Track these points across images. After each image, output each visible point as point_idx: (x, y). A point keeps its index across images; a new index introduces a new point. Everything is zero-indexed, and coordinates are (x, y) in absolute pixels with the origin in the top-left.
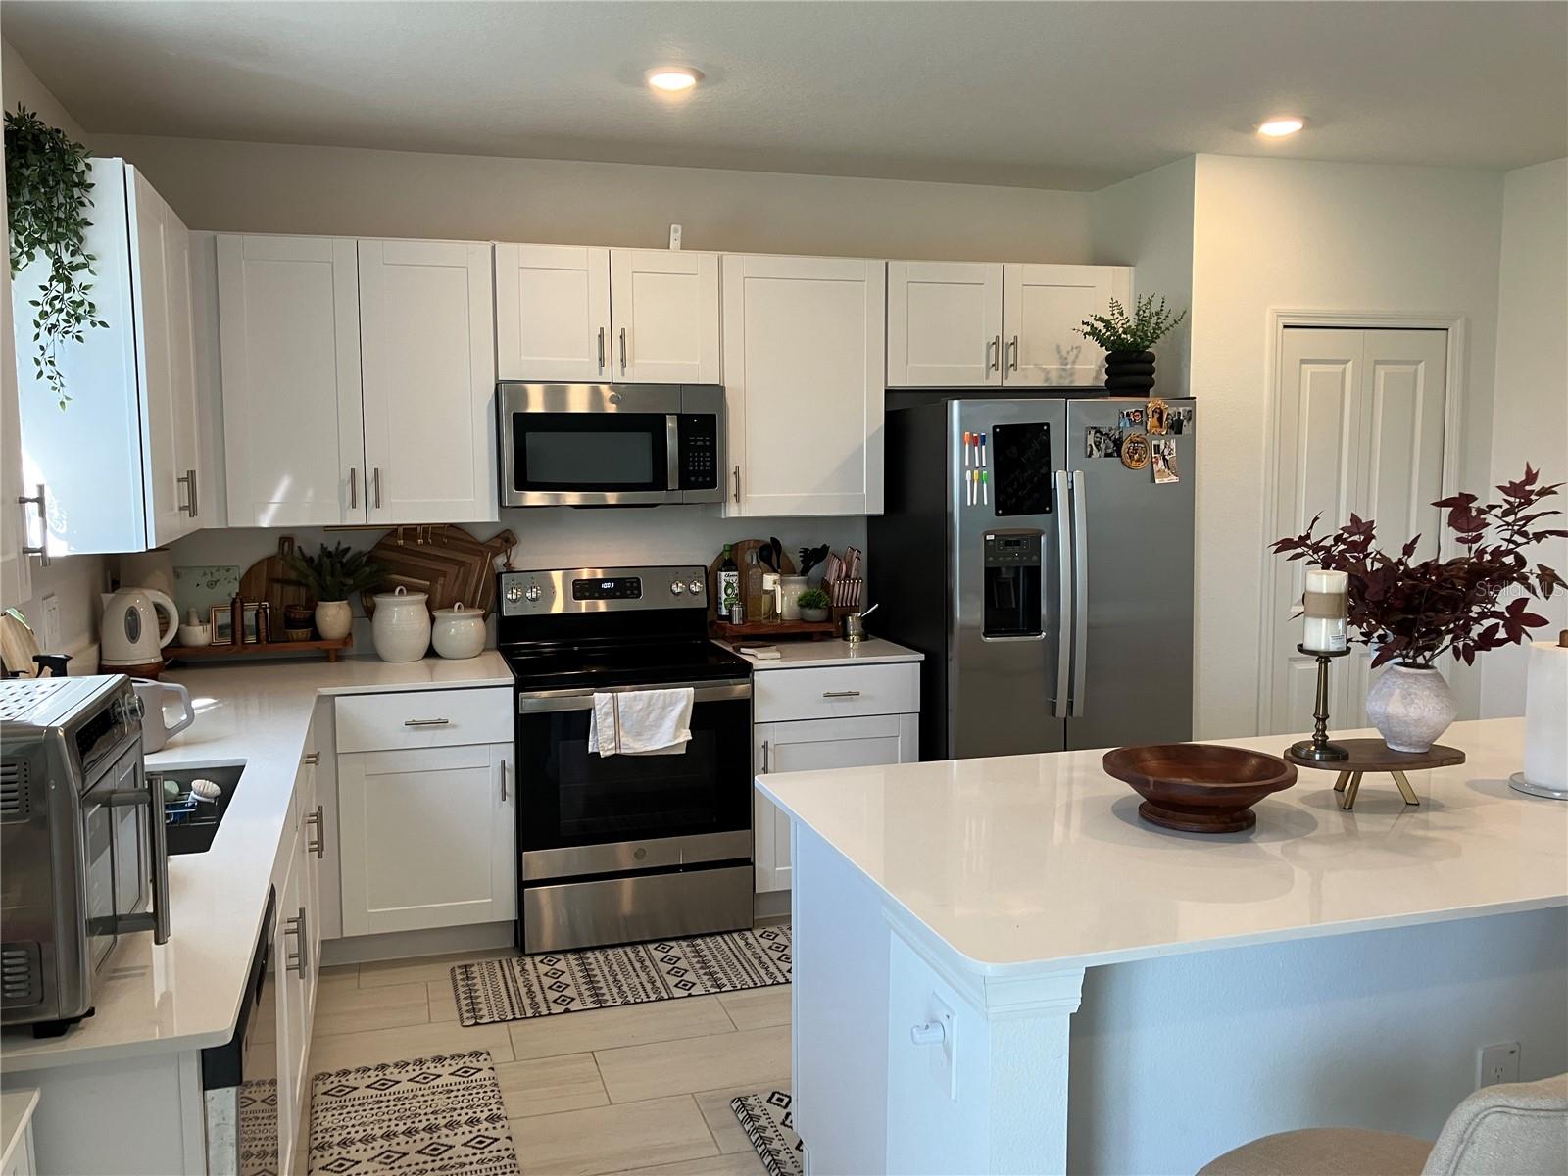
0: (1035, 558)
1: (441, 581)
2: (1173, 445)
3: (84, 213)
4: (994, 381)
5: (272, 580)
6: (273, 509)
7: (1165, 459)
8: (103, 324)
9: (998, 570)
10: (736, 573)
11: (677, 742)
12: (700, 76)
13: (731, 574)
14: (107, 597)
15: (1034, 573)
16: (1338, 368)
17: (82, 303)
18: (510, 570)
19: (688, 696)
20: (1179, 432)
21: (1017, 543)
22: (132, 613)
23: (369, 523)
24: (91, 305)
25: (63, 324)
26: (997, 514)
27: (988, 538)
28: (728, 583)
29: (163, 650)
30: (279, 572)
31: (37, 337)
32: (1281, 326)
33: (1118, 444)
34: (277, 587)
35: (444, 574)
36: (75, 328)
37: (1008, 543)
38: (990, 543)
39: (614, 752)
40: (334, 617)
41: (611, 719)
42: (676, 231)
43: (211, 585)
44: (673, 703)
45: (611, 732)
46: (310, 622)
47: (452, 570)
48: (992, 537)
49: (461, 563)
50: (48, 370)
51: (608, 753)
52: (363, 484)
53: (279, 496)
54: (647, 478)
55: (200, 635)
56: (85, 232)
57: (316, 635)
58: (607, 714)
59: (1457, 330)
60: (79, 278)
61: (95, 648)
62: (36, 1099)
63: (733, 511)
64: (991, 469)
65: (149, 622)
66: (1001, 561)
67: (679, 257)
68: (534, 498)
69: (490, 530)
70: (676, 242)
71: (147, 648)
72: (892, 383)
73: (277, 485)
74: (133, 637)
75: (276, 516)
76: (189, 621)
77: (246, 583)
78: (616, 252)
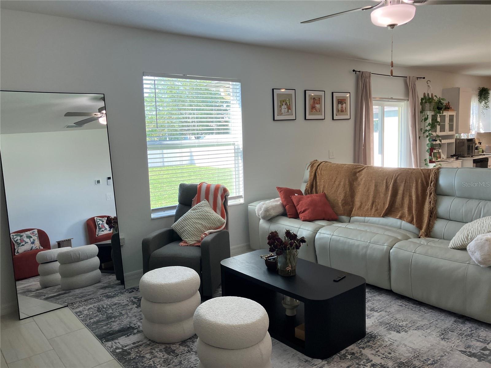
3: (488, 97)
8: (489, 108)
17: (487, 106)
31: (483, 110)
36: (486, 109)
50: (483, 113)
56: (489, 98)
60: (487, 103)
62: (462, 160)
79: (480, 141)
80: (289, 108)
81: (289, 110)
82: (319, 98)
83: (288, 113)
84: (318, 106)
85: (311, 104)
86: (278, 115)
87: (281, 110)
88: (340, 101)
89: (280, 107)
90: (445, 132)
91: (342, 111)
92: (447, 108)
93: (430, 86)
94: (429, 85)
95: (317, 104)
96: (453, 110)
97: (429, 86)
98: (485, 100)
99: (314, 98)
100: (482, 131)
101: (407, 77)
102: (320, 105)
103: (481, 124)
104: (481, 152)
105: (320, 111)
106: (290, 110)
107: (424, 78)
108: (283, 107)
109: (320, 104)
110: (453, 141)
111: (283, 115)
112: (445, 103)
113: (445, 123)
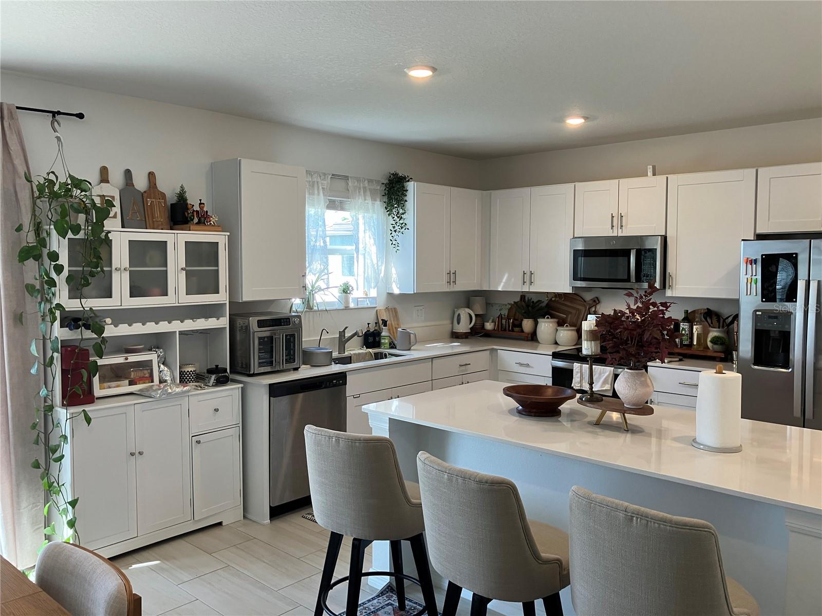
0: (787, 326)
1: (570, 316)
3: (405, 198)
6: (502, 284)
8: (408, 229)
9: (768, 332)
10: (687, 324)
11: (602, 389)
12: (586, 118)
13: (685, 324)
14: (455, 309)
15: (789, 332)
17: (403, 223)
19: (610, 371)
21: (776, 317)
22: (459, 315)
23: (530, 291)
24: (405, 224)
25: (398, 229)
26: (762, 301)
27: (758, 313)
28: (683, 328)
29: (471, 329)
31: (391, 234)
35: (571, 313)
36: (401, 231)
37: (770, 317)
38: (759, 316)
39: (579, 388)
40: (527, 324)
41: (579, 375)
42: (650, 168)
43: (499, 310)
44: (604, 373)
45: (579, 380)
46: (520, 326)
47: (574, 311)
48: (760, 313)
49: (578, 309)
50: (394, 242)
51: (577, 388)
52: (528, 277)
53: (504, 281)
54: (625, 277)
55: (489, 326)
56: (406, 203)
57: (522, 331)
58: (577, 372)
60: (403, 216)
61: (451, 325)
62: (241, 385)
63: (669, 293)
64: (759, 277)
65: (464, 318)
66: (766, 327)
67: (650, 179)
68: (579, 284)
69: (588, 297)
70: (650, 173)
71: (464, 327)
72: (759, 231)
73: (504, 275)
74: (459, 323)
75: (502, 288)
76: (488, 322)
77: (510, 310)
78: (622, 181)
94: (58, 135)
97: (58, 138)
98: (399, 207)
100: (396, 291)
103: (394, 271)
104: (388, 346)
107: (81, 116)
110: (223, 322)
113: (166, 265)
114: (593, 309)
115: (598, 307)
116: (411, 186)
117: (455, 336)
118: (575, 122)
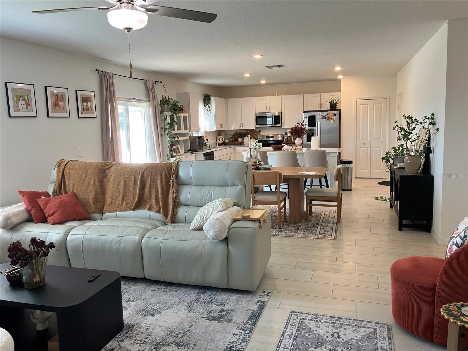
0: (313, 132)
2: (334, 117)
3: (211, 102)
4: (319, 109)
5: (235, 136)
6: (233, 128)
7: (333, 119)
8: (212, 111)
12: (266, 81)
13: (286, 135)
14: (218, 136)
15: (314, 134)
16: (367, 105)
18: (260, 135)
20: (335, 115)
21: (311, 130)
22: (219, 138)
23: (242, 129)
24: (211, 109)
26: (309, 127)
29: (222, 142)
30: (236, 135)
31: (207, 113)
32: (356, 100)
33: (325, 117)
34: (235, 137)
35: (252, 135)
36: (210, 111)
37: (310, 130)
40: (240, 140)
42: (276, 93)
43: (229, 136)
46: (238, 140)
47: (253, 135)
48: (308, 130)
49: (254, 134)
50: (208, 115)
52: (241, 125)
53: (233, 126)
54: (271, 123)
55: (227, 141)
56: (211, 103)
57: (238, 142)
59: (388, 98)
60: (210, 107)
61: (217, 141)
62: (195, 154)
63: (283, 127)
64: (308, 121)
65: (221, 139)
66: (309, 133)
67: (276, 97)
68: (257, 126)
69: (257, 130)
70: (276, 95)
71: (221, 142)
72: (304, 110)
73: (233, 125)
74: (219, 141)
75: (233, 129)
76: (226, 140)
77: (232, 136)
78: (269, 97)
79: (207, 138)
80: (28, 104)
81: (28, 107)
82: (62, 95)
83: (26, 110)
84: (61, 103)
85: (53, 101)
86: (14, 112)
87: (18, 107)
88: (84, 99)
89: (16, 103)
90: (181, 130)
91: (88, 109)
92: (182, 110)
93: (167, 90)
94: (165, 88)
95: (61, 101)
96: (186, 112)
97: (165, 90)
98: (209, 104)
99: (56, 95)
100: (208, 130)
101: (146, 80)
102: (64, 103)
103: (207, 124)
104: (209, 147)
105: (63, 109)
106: (30, 106)
107: (161, 82)
108: (20, 103)
109: (63, 101)
110: (188, 138)
111: (20, 111)
112: (179, 105)
113: (180, 122)
114: (259, 134)
115: (260, 133)
116: (213, 98)
117: (219, 145)
118: (263, 82)
